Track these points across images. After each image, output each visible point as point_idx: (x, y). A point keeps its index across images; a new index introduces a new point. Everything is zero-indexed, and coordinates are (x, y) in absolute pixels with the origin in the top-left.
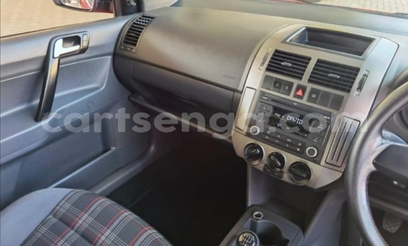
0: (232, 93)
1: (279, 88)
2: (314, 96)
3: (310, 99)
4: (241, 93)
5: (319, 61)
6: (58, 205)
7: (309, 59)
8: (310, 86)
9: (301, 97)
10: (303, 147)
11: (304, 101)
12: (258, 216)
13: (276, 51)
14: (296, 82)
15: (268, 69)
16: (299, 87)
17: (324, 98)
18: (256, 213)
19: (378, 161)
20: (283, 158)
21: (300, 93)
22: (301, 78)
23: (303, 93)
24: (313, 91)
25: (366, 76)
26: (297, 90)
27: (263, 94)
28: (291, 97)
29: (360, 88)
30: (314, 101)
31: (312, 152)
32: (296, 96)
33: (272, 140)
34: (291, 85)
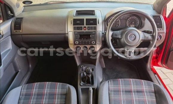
0: (64, 35)
1: (79, 29)
2: (89, 28)
3: (88, 29)
4: (68, 34)
5: (86, 19)
6: (21, 92)
7: (84, 19)
8: (87, 26)
9: (86, 30)
10: (91, 42)
11: (87, 30)
12: (82, 67)
13: (74, 19)
14: (83, 26)
15: (74, 25)
16: (84, 27)
17: (91, 28)
18: (82, 66)
19: (112, 36)
20: (87, 47)
21: (85, 29)
22: (84, 25)
23: (86, 28)
24: (88, 27)
25: (98, 20)
26: (84, 28)
27: (75, 32)
28: (83, 30)
29: (98, 23)
30: (89, 30)
31: (93, 42)
32: (84, 30)
33: (82, 43)
34: (82, 27)
